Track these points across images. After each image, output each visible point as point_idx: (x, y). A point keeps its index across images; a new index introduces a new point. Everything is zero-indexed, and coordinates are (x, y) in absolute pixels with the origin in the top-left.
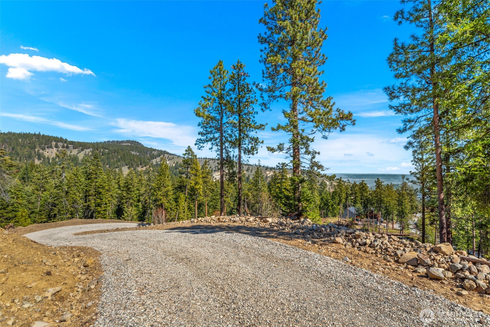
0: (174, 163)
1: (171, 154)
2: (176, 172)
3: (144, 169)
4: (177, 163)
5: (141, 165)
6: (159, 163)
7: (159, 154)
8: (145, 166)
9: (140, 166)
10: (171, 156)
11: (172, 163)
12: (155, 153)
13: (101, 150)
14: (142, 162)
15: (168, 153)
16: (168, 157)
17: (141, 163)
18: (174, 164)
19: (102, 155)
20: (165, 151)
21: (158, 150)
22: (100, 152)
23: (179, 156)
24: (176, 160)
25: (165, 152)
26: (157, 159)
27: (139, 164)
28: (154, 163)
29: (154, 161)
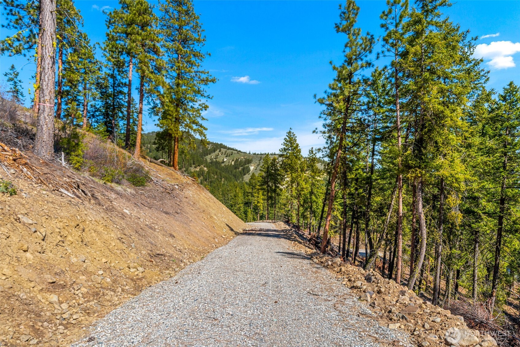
0: (233, 160)
1: (229, 149)
2: (235, 172)
3: (198, 169)
4: (237, 160)
5: (194, 164)
6: (214, 160)
7: (214, 148)
8: (199, 166)
9: (193, 166)
10: (229, 152)
11: (231, 161)
12: (209, 147)
13: (148, 146)
14: (195, 160)
15: (225, 147)
16: (226, 152)
17: (194, 162)
18: (233, 162)
19: (150, 152)
20: (221, 144)
21: (212, 143)
22: (147, 148)
23: (239, 151)
24: (236, 156)
25: (221, 146)
26: (212, 155)
27: (192, 162)
28: (209, 161)
29: (208, 158)
